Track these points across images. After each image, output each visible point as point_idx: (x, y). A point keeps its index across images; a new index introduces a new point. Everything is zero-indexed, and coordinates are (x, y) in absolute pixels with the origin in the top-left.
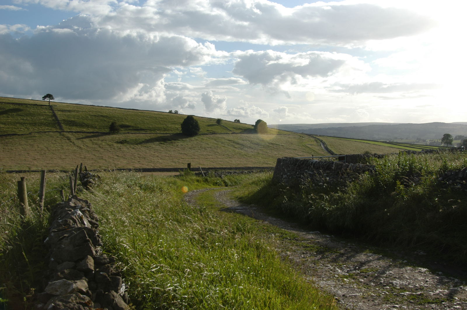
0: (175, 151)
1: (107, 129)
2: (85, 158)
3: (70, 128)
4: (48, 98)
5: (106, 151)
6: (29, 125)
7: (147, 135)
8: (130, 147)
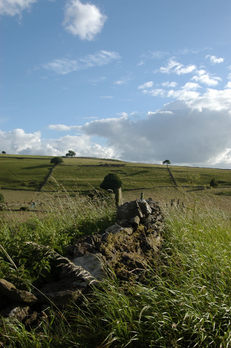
1: (208, 184)
3: (182, 184)
4: (166, 163)
6: (153, 182)
8: (225, 198)
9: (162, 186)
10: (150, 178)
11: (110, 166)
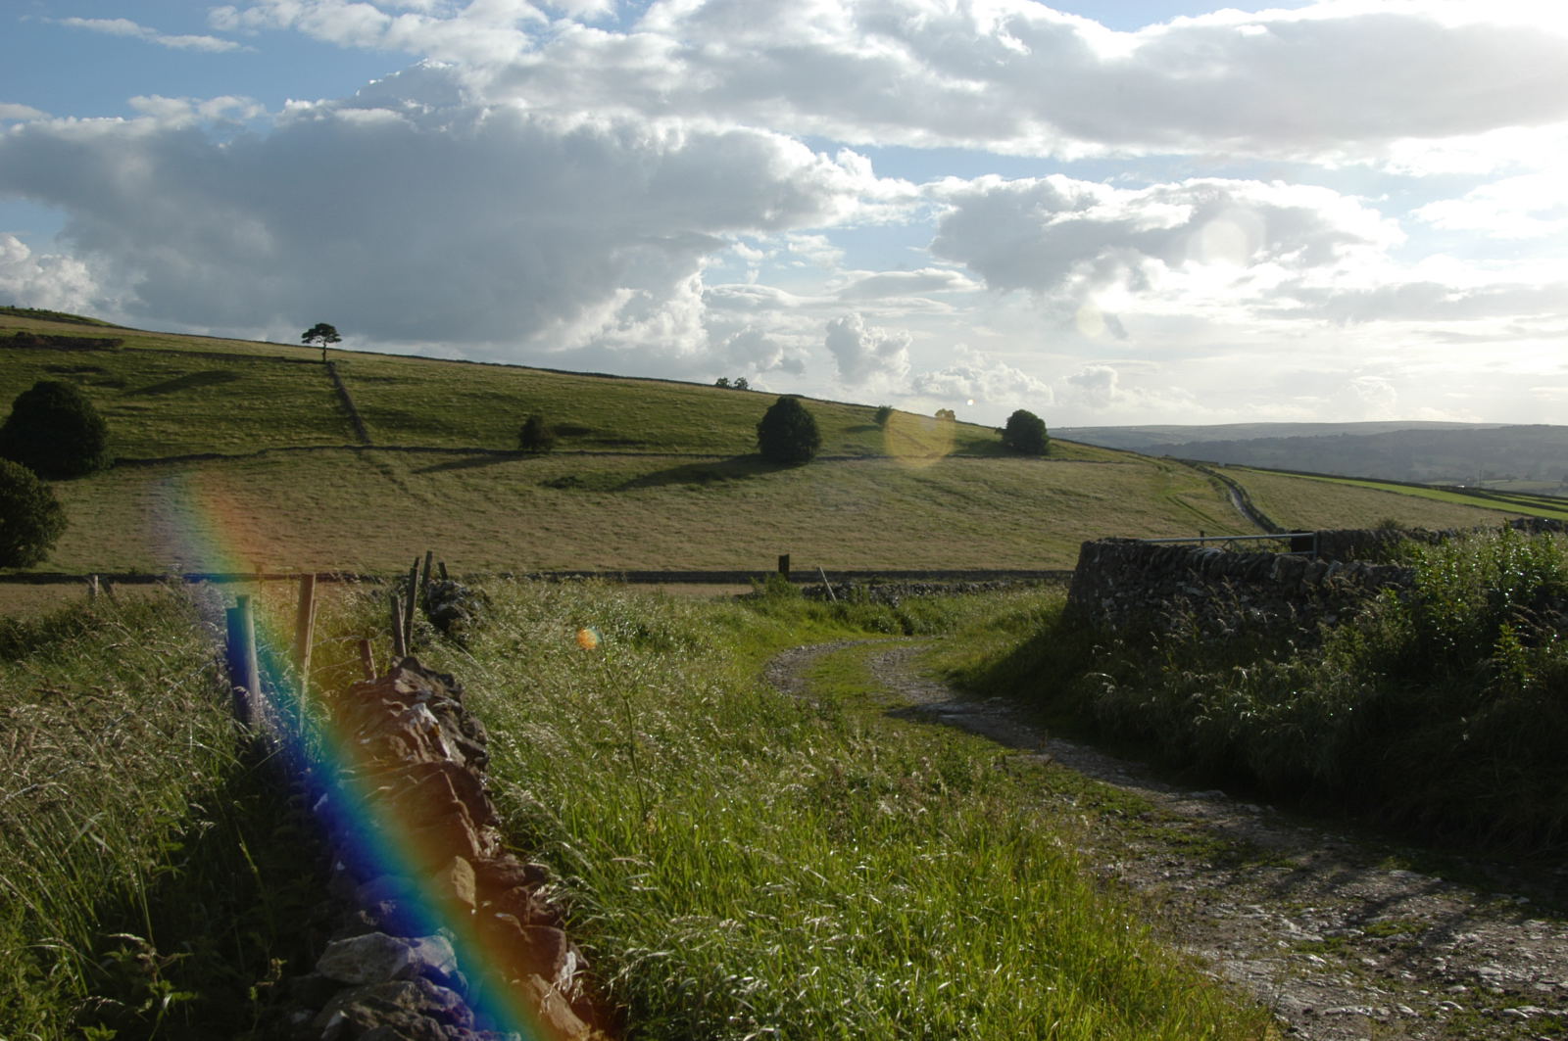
0: (737, 514)
1: (510, 438)
2: (439, 535)
3: (391, 435)
4: (321, 338)
5: (508, 511)
6: (257, 426)
7: (645, 459)
8: (588, 501)
9: (298, 444)
10: (240, 407)
11: (45, 347)
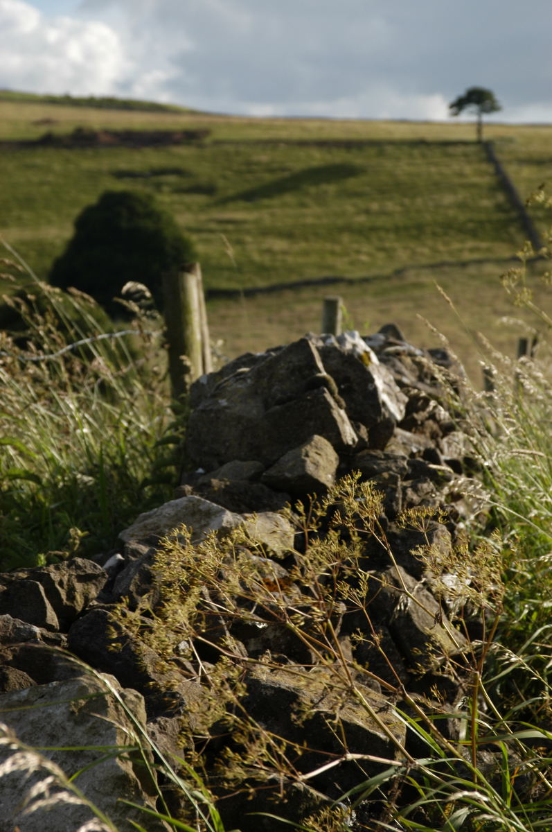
4: (473, 108)
9: (447, 258)
10: (367, 212)
11: (109, 145)
